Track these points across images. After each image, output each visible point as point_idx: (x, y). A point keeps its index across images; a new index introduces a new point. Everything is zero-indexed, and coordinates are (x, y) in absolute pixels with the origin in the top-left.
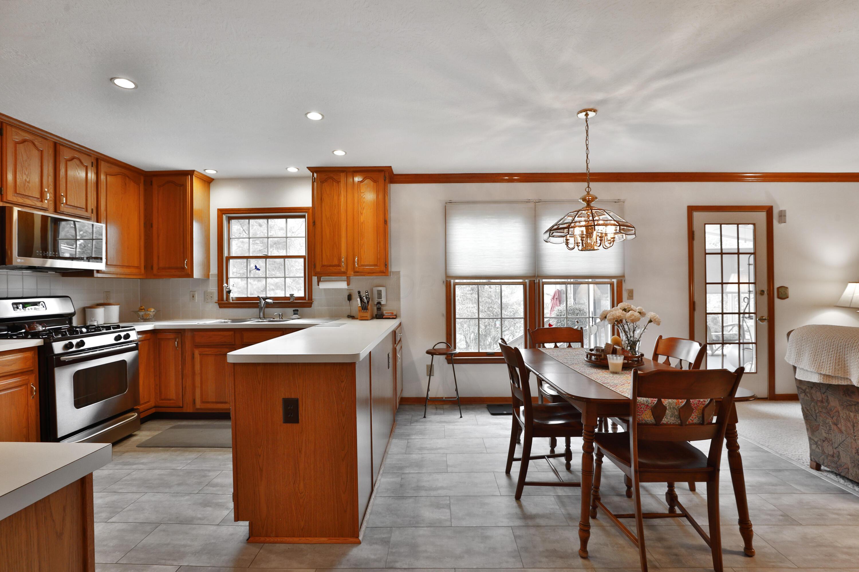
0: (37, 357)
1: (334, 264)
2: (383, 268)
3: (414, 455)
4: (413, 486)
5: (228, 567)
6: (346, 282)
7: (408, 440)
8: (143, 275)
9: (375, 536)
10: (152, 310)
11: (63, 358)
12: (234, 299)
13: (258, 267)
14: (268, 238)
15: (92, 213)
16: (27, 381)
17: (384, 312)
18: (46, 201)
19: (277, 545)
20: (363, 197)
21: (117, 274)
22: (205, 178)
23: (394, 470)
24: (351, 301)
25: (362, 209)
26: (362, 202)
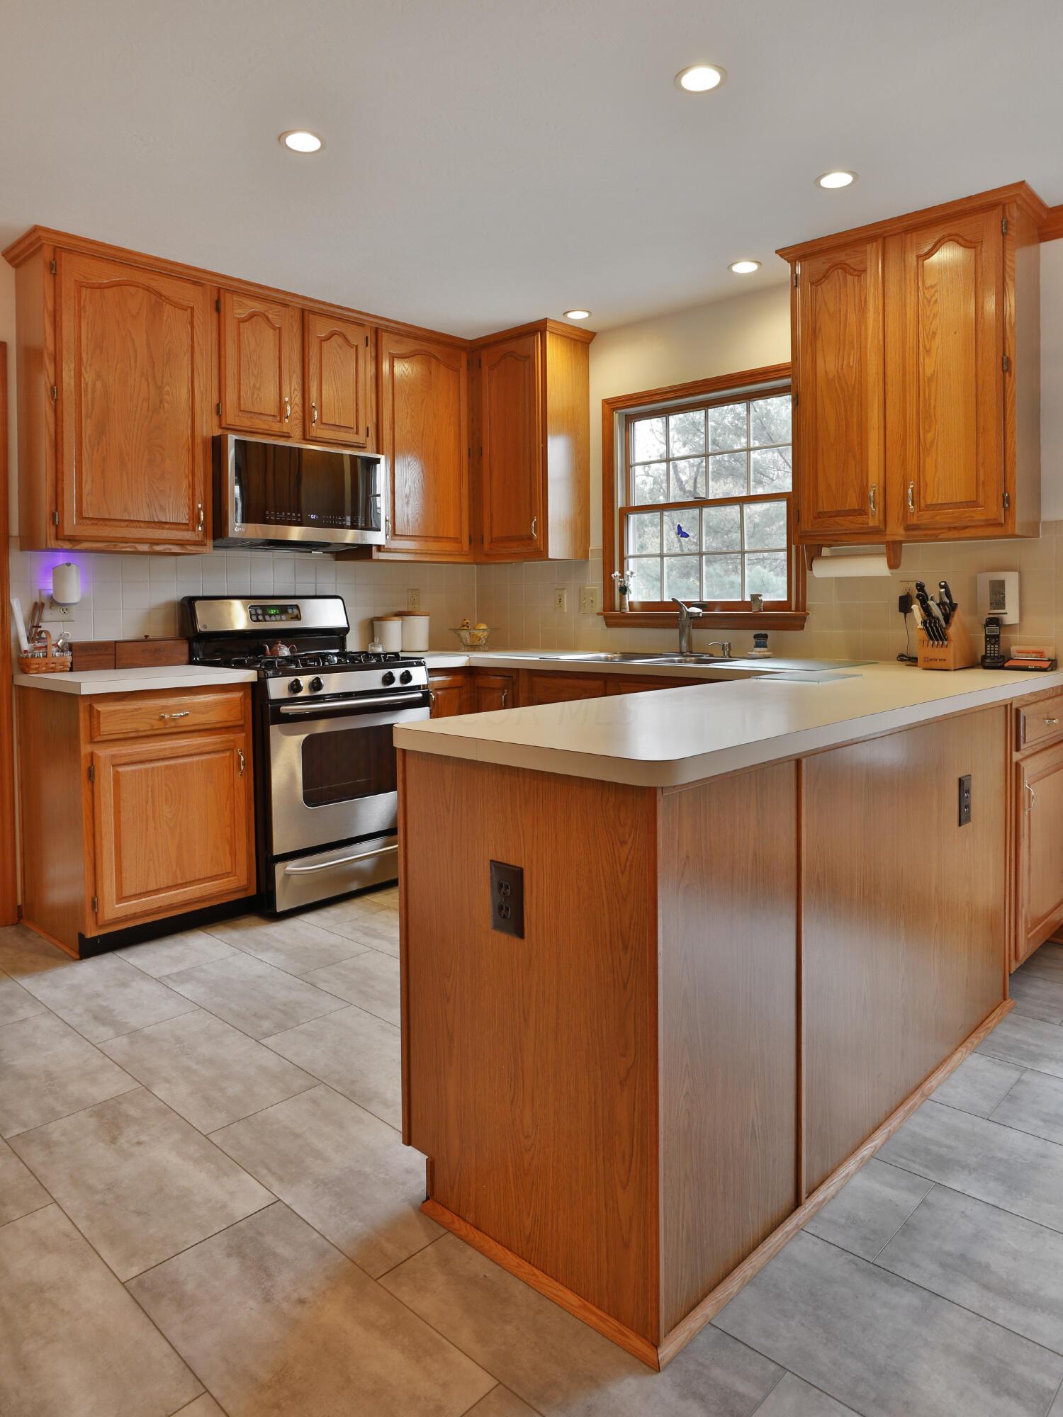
0: (249, 701)
1: (847, 509)
2: (995, 511)
3: (1015, 1134)
4: (948, 1247)
5: (344, 1254)
6: (886, 559)
7: (1023, 1072)
8: (465, 555)
9: (716, 1372)
10: (483, 627)
11: (285, 709)
12: (636, 606)
13: (684, 530)
14: (708, 456)
15: (368, 436)
16: (232, 744)
17: (1012, 648)
18: (287, 421)
19: (471, 1252)
20: (934, 299)
21: (417, 553)
22: (575, 333)
23: (914, 1162)
24: (908, 614)
25: (930, 337)
26: (928, 318)
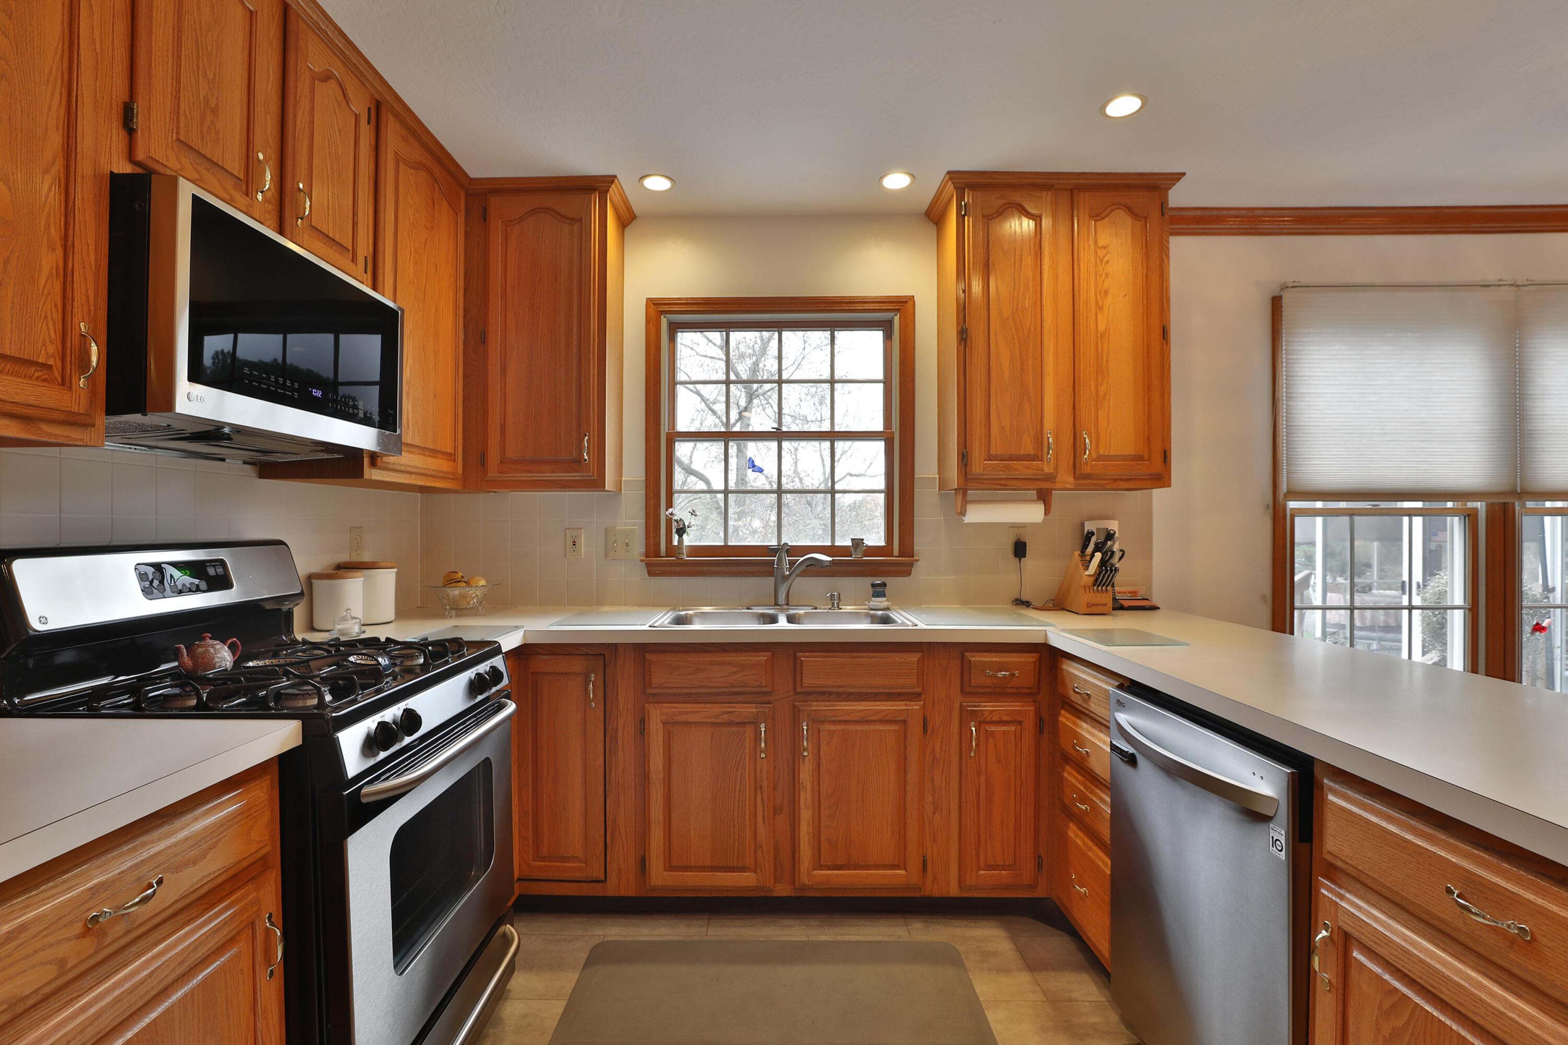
1: (1021, 453)
2: (1155, 466)
6: (1043, 506)
8: (459, 479)
13: (756, 463)
15: (366, 271)
16: (254, 909)
18: (260, 197)
20: (1106, 259)
21: (412, 473)
22: (623, 207)
24: (1023, 559)
25: (1102, 294)
26: (1101, 276)
